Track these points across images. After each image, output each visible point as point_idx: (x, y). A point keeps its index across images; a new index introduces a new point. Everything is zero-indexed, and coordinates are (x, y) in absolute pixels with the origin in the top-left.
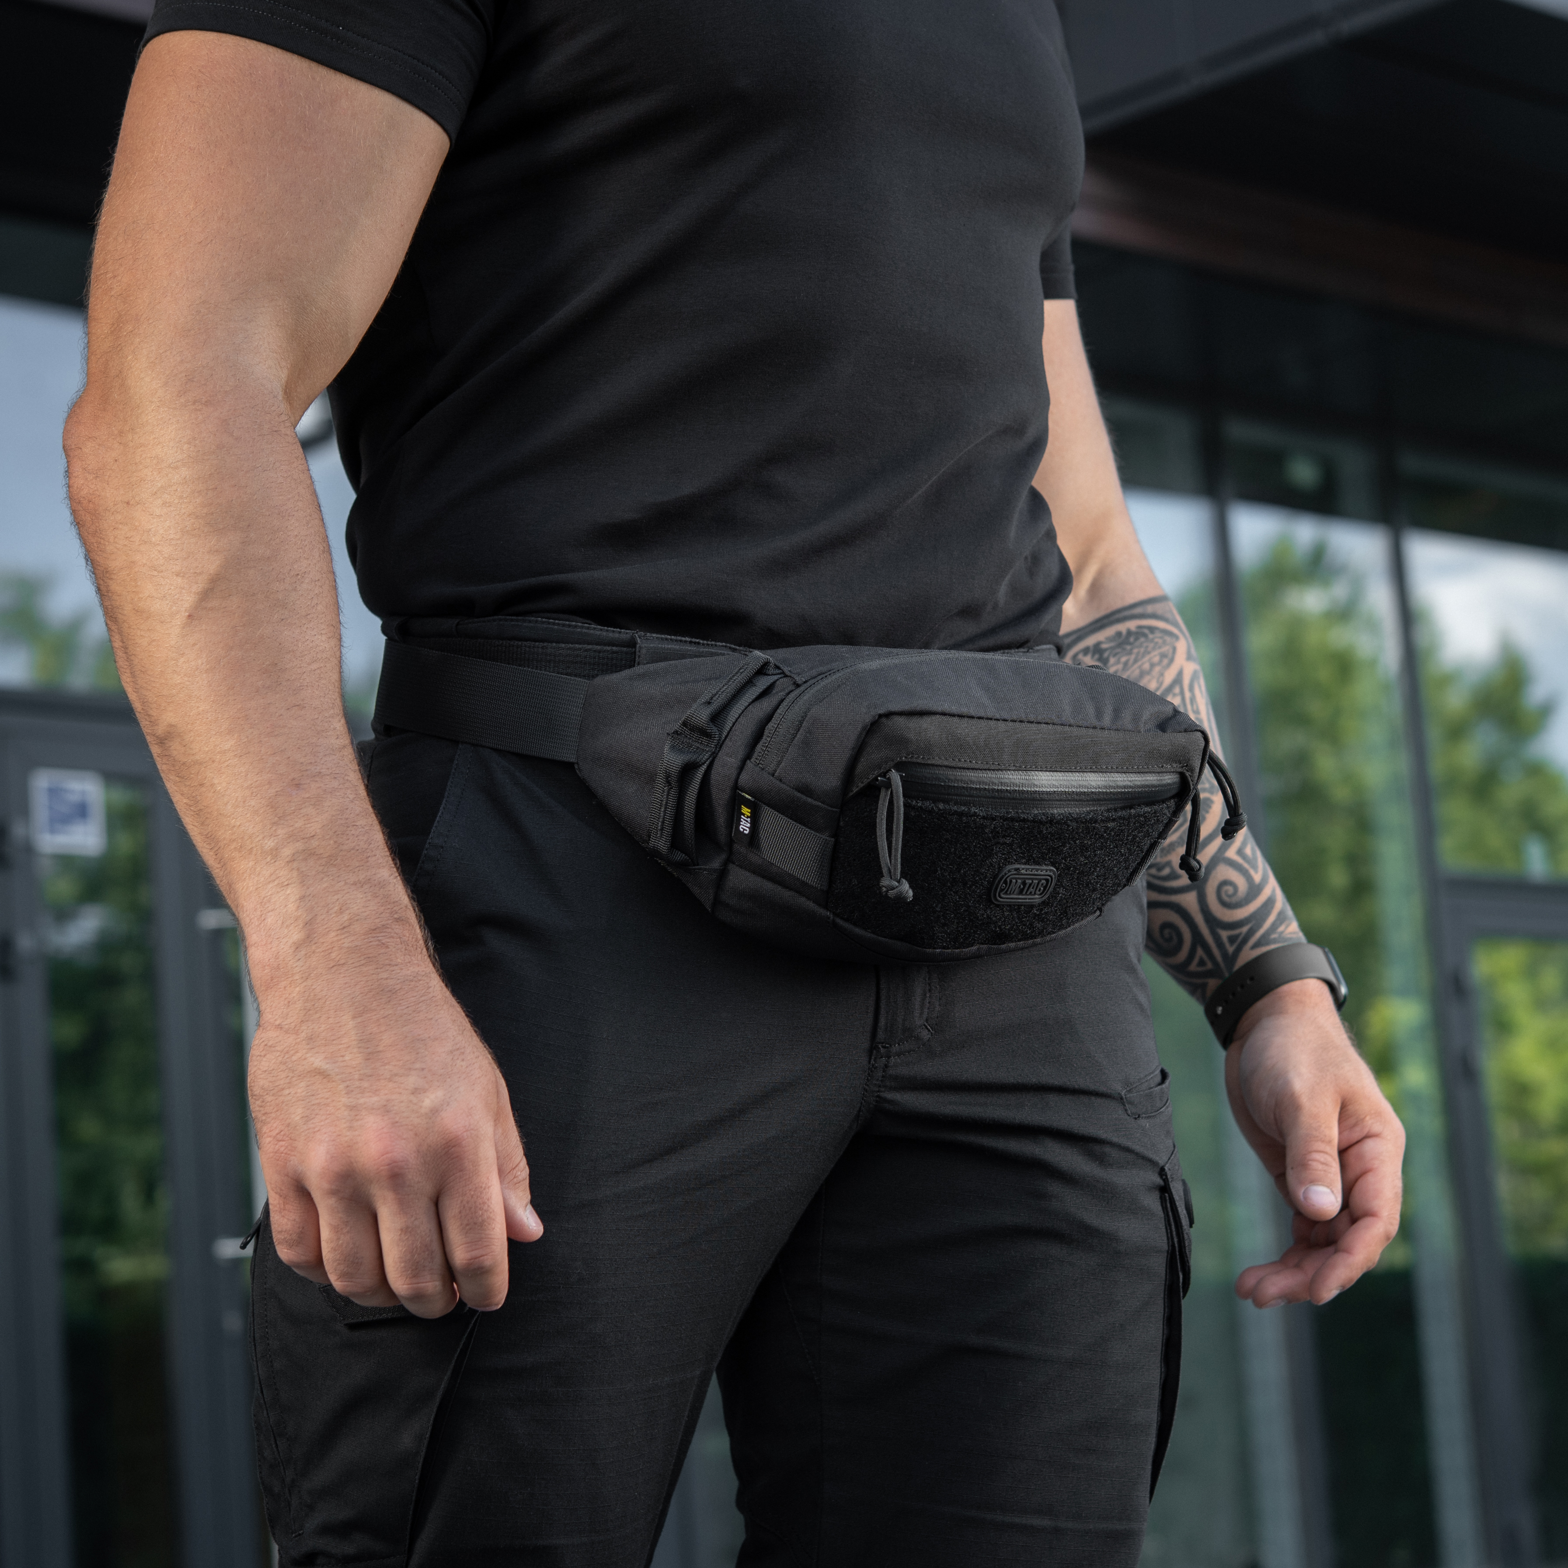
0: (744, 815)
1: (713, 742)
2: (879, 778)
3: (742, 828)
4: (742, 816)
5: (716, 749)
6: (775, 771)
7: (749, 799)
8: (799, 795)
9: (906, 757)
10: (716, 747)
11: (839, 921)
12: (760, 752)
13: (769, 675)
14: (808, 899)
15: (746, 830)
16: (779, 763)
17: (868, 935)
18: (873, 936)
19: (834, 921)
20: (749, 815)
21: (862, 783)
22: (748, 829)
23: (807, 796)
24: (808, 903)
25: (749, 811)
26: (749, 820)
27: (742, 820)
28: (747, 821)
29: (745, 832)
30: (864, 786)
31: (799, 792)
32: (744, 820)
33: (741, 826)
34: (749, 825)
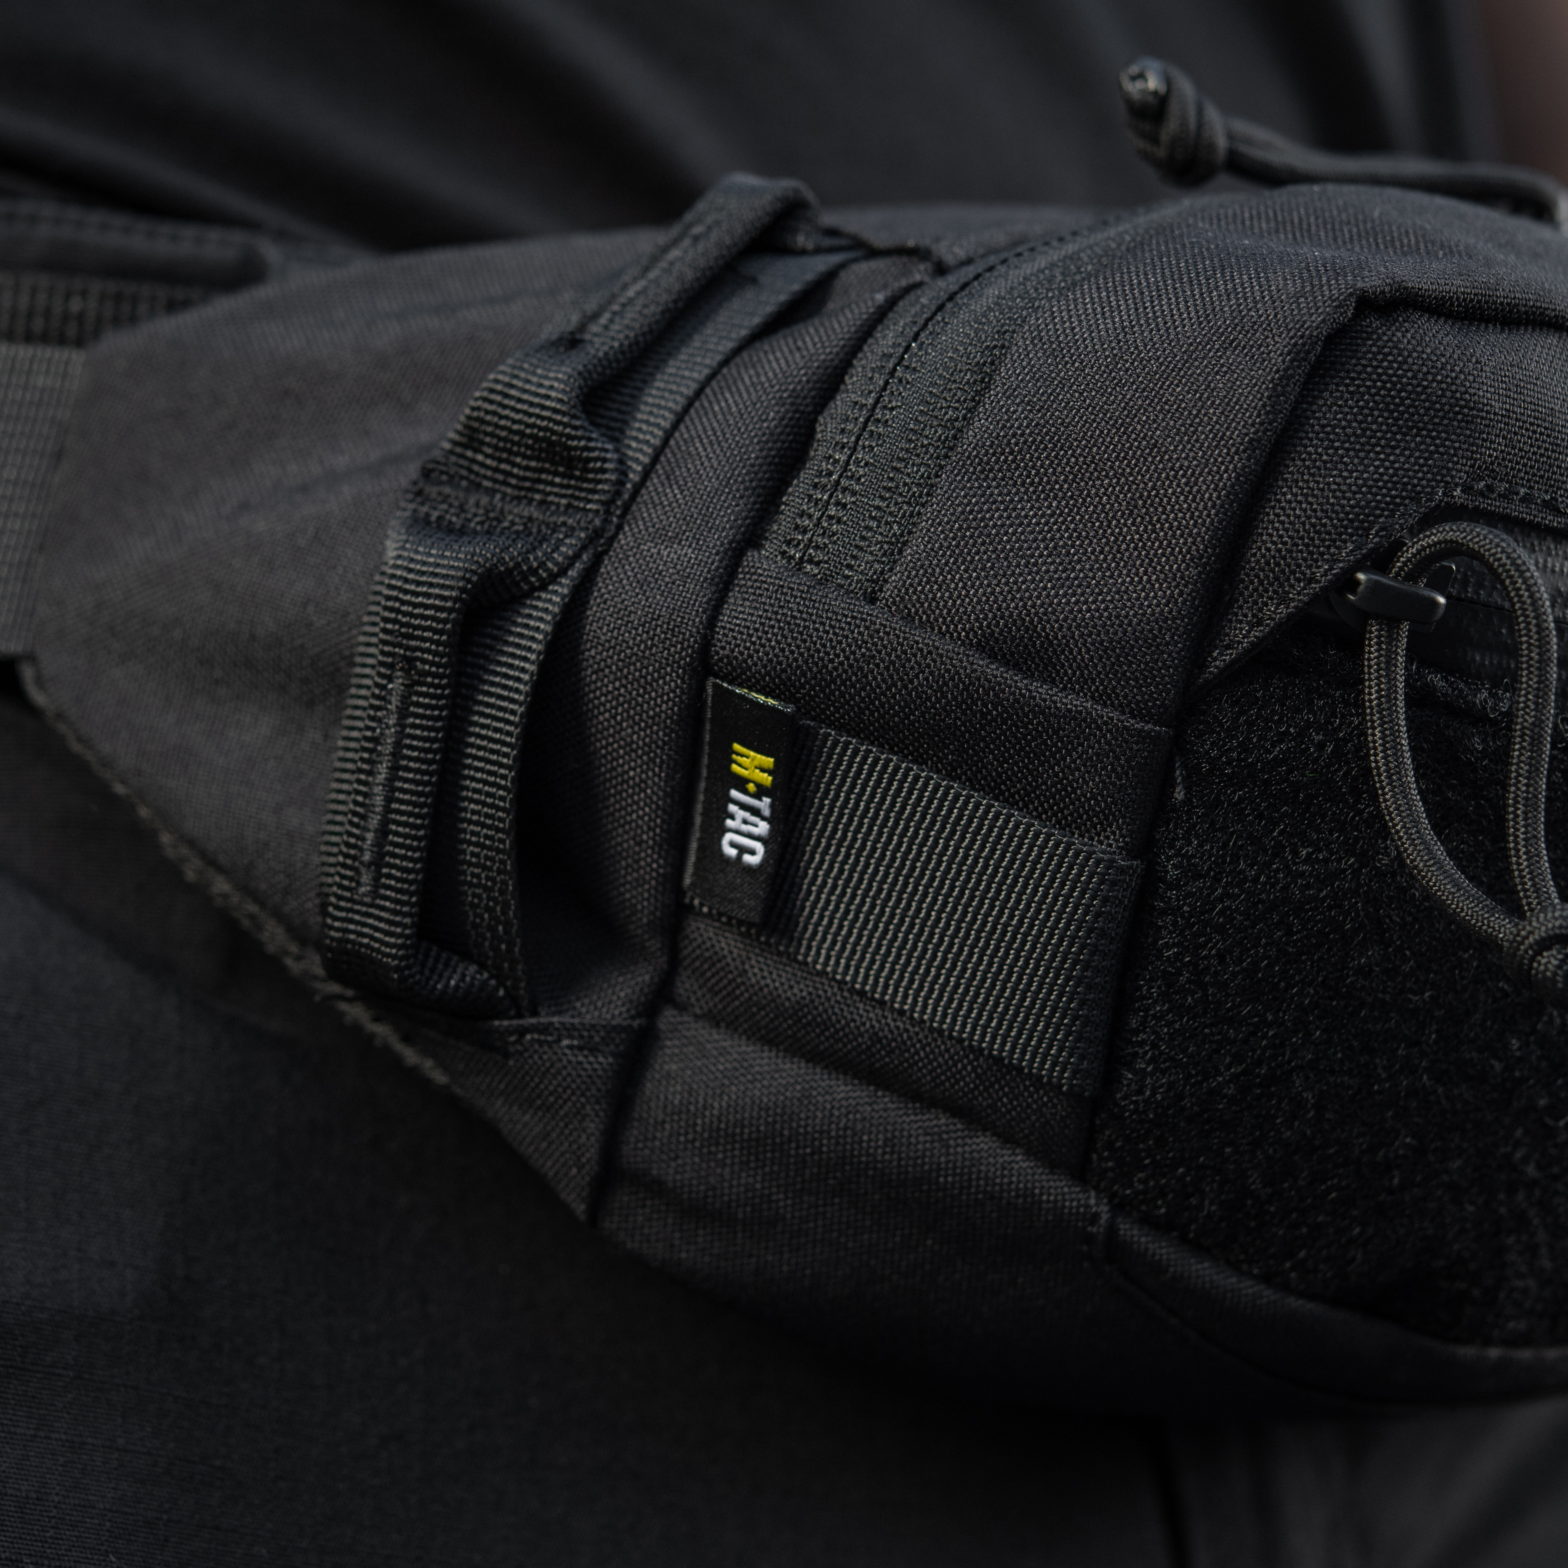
0: (741, 783)
1: (594, 491)
2: (1361, 576)
3: (733, 845)
4: (734, 793)
5: (606, 521)
6: (879, 581)
7: (773, 708)
8: (994, 670)
9: (1467, 489)
10: (608, 512)
11: (1128, 1230)
12: (802, 514)
13: (803, 252)
14: (1008, 1139)
15: (752, 852)
16: (899, 544)
17: (1249, 1288)
18: (1268, 1294)
19: (1112, 1229)
20: (766, 779)
21: (1284, 599)
22: (759, 847)
23: (1028, 674)
24: (1006, 1155)
25: (769, 761)
26: (764, 804)
27: (732, 808)
28: (755, 812)
29: (747, 858)
30: (1290, 616)
31: (993, 656)
32: (743, 807)
33: (729, 837)
34: (763, 828)
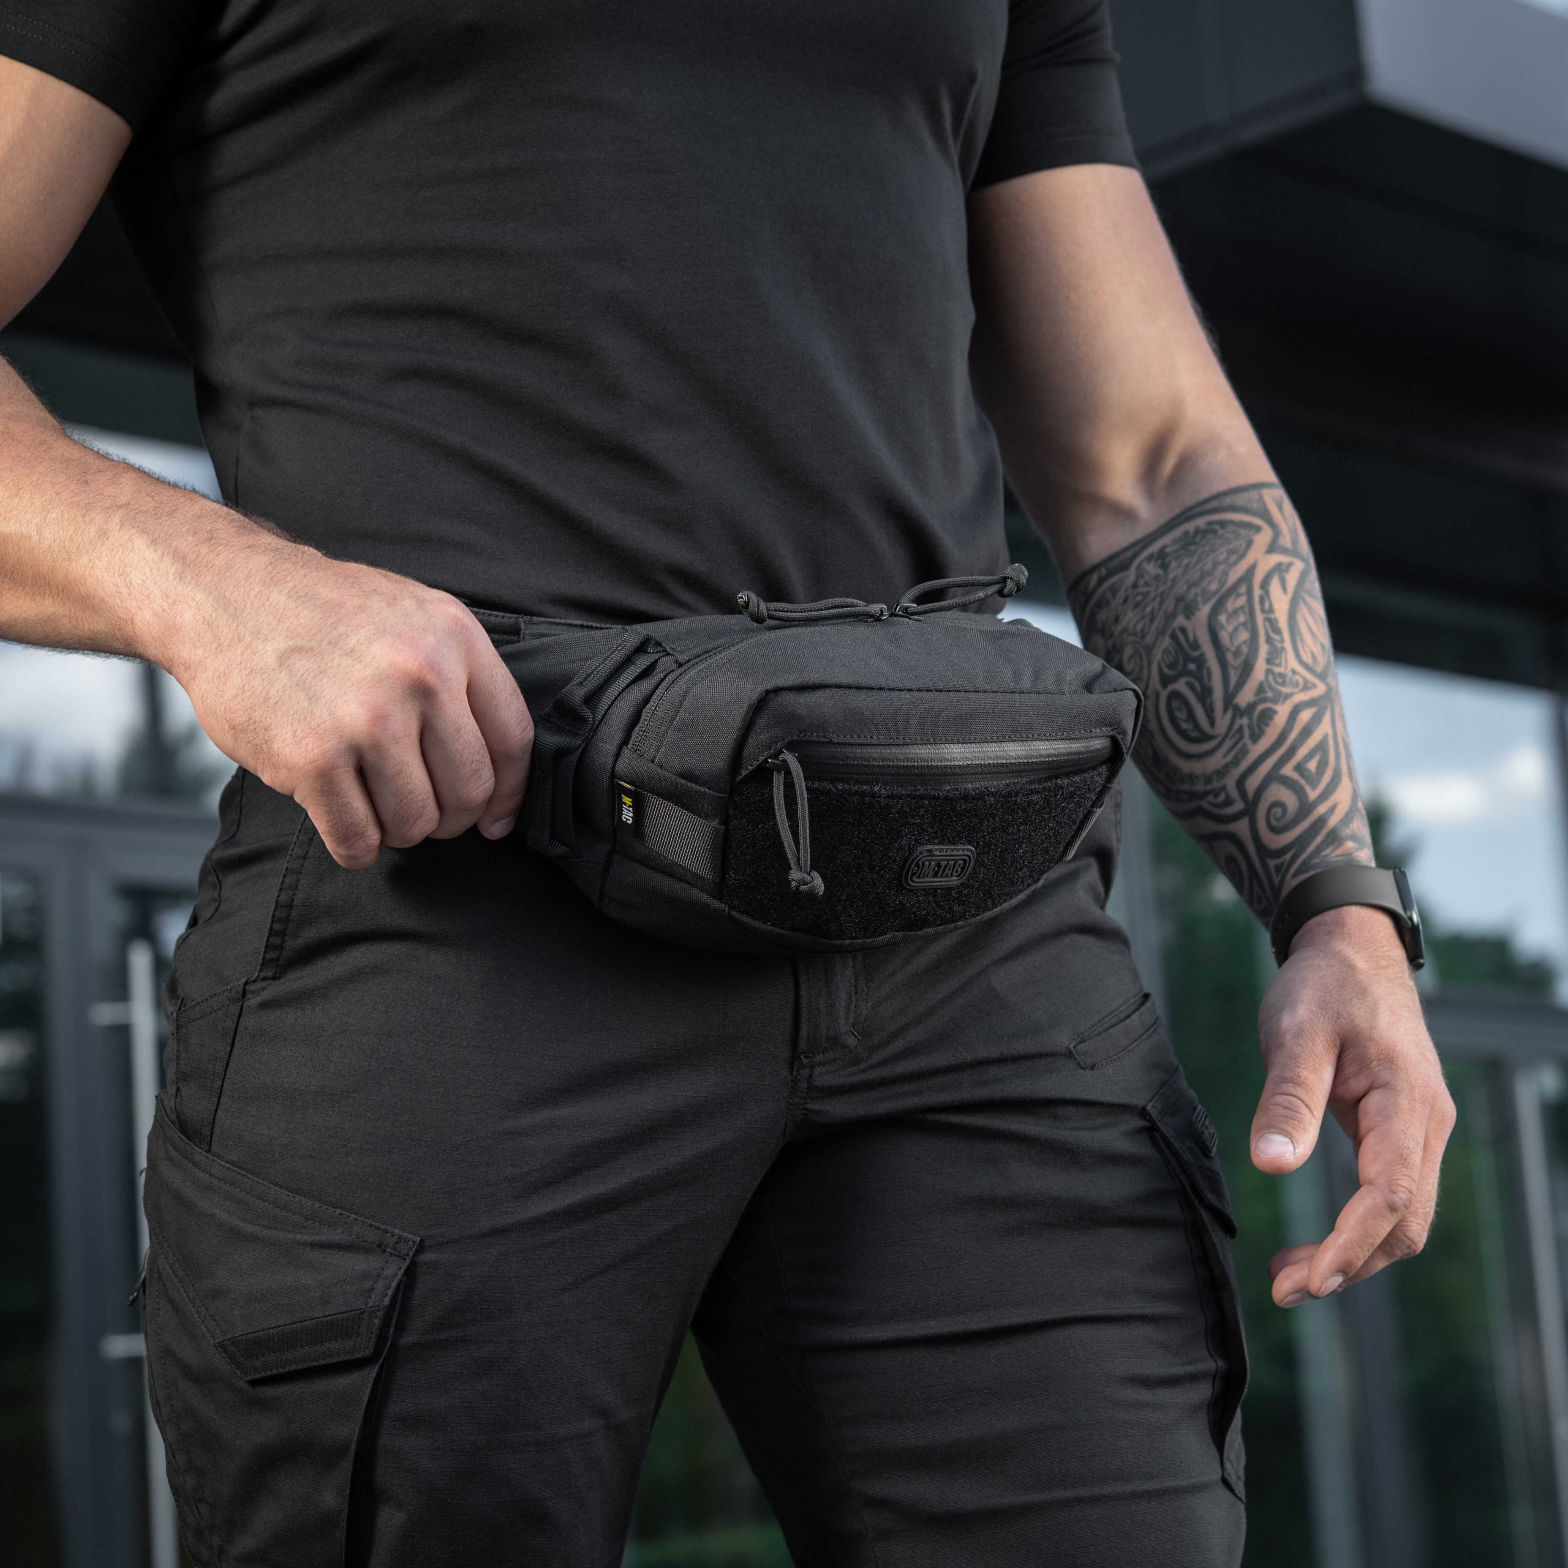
0: (625, 804)
1: (587, 726)
2: (769, 760)
3: (625, 818)
4: (624, 806)
5: (590, 734)
6: (655, 757)
7: (629, 788)
8: (683, 781)
9: (798, 736)
10: (591, 732)
11: (736, 914)
12: (636, 738)
13: (650, 653)
14: (701, 890)
15: (629, 820)
16: (659, 747)
17: (768, 927)
18: (775, 929)
19: (729, 913)
20: (631, 804)
21: (751, 765)
22: (631, 819)
23: (691, 782)
24: (701, 895)
25: (631, 801)
26: (631, 809)
27: (624, 809)
28: (629, 811)
29: (628, 821)
30: (753, 769)
31: (682, 778)
32: (626, 809)
33: (624, 816)
34: (631, 815)
